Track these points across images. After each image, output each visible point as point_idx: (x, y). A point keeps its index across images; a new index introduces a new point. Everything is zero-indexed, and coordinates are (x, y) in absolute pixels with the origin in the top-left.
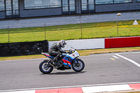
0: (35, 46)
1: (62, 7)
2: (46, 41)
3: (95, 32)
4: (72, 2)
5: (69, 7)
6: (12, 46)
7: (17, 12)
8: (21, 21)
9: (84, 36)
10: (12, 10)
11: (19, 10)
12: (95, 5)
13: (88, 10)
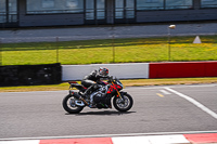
0: (41, 72)
1: (84, 13)
2: (59, 64)
3: (134, 52)
4: (101, 6)
5: (95, 12)
6: (5, 71)
7: (15, 18)
8: (21, 32)
9: (118, 59)
10: (7, 15)
11: (18, 15)
12: (136, 11)
13: (125, 18)
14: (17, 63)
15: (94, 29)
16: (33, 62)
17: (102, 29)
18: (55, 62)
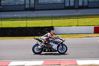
0: (45, 30)
1: (64, 3)
2: (52, 27)
5: (70, 3)
6: (29, 29)
7: (33, 6)
8: (36, 12)
9: (79, 24)
10: (30, 4)
11: (34, 4)
12: (88, 2)
13: (83, 6)
14: (34, 26)
15: (69, 11)
16: (41, 26)
17: (72, 11)
18: (51, 25)
